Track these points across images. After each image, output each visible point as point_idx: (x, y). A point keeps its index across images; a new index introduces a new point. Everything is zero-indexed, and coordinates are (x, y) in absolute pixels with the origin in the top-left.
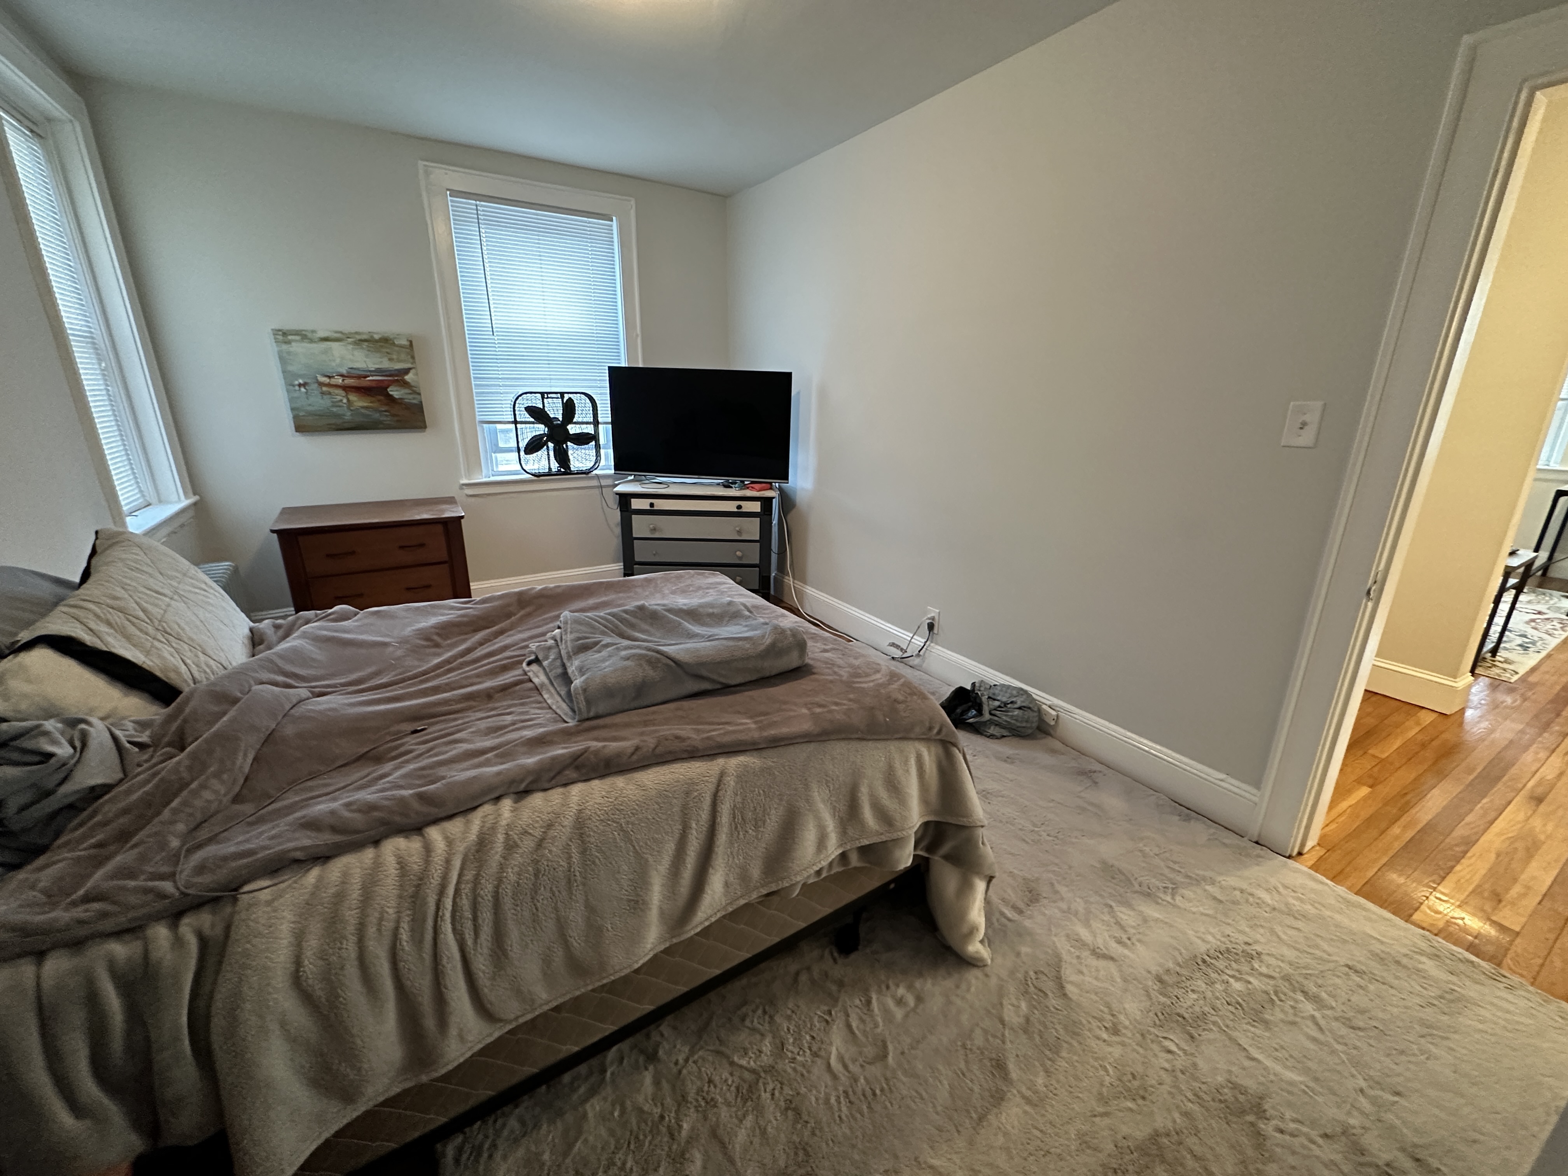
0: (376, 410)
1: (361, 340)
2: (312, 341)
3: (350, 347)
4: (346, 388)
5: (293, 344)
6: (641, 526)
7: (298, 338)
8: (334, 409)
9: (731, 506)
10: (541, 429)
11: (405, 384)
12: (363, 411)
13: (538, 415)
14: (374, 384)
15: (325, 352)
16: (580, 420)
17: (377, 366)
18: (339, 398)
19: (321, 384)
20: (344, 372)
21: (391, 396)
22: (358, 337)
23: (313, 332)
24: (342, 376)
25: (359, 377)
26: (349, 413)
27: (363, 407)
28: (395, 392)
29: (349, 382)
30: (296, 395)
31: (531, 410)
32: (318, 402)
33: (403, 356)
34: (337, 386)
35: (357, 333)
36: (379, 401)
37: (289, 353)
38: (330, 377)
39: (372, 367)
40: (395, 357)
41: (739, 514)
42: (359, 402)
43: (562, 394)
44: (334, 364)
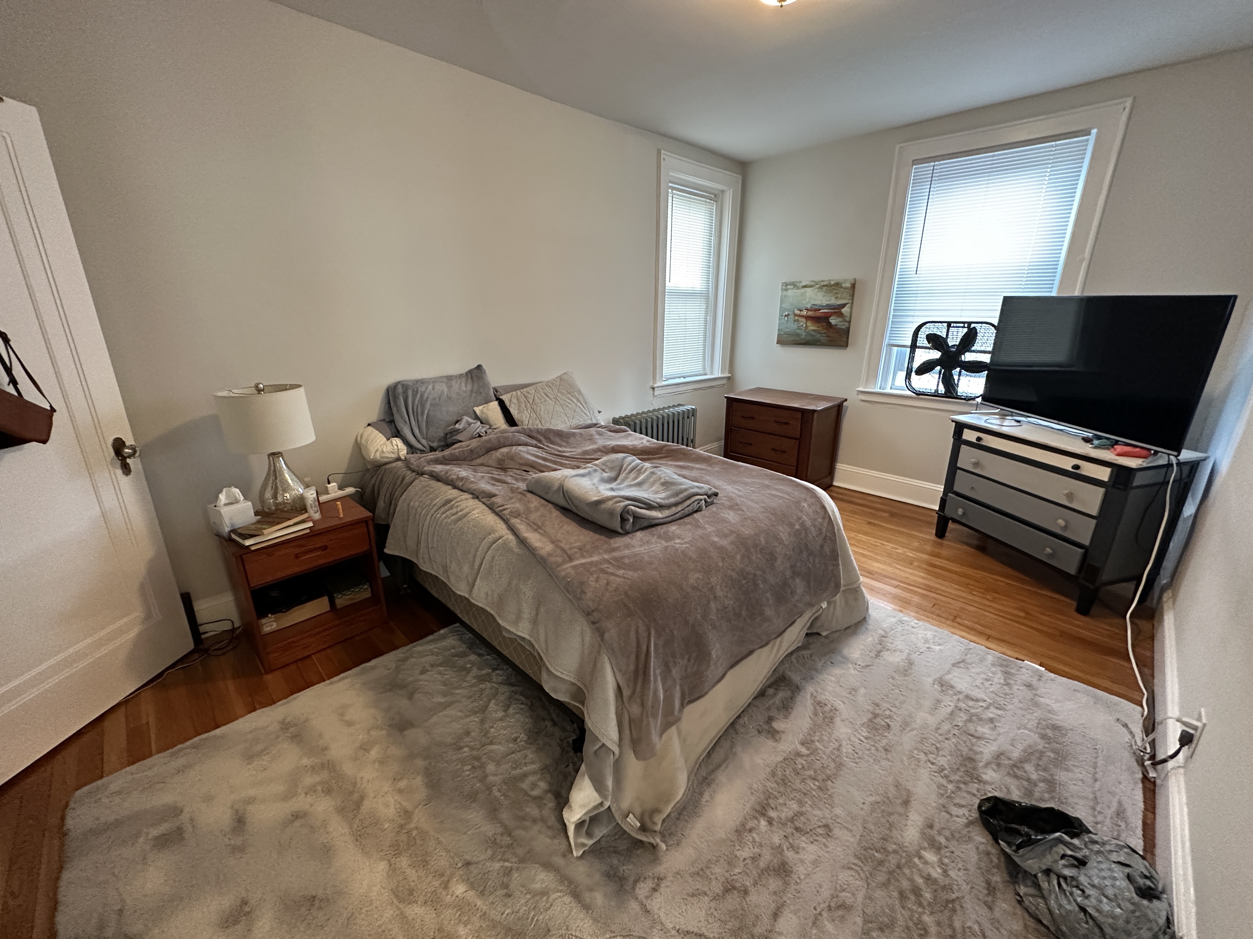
0: (819, 332)
1: (824, 286)
2: (798, 288)
3: (816, 290)
4: (807, 318)
5: (789, 291)
6: (967, 457)
7: (792, 287)
8: (798, 331)
9: (1067, 463)
10: (936, 355)
11: (840, 315)
12: (812, 332)
13: (936, 341)
14: (822, 315)
15: (803, 294)
16: (979, 349)
17: (828, 303)
18: (802, 324)
19: (795, 315)
20: (809, 307)
21: (830, 323)
22: (822, 284)
23: (800, 282)
24: (807, 309)
25: (816, 310)
26: (804, 334)
27: (812, 330)
28: (833, 321)
29: (810, 313)
30: (783, 321)
31: (931, 338)
32: (792, 326)
33: (845, 295)
34: (802, 316)
35: (822, 281)
36: (822, 326)
37: (786, 296)
38: (801, 311)
39: (825, 303)
40: (839, 296)
41: (1075, 475)
42: (812, 326)
43: (970, 323)
44: (804, 302)
